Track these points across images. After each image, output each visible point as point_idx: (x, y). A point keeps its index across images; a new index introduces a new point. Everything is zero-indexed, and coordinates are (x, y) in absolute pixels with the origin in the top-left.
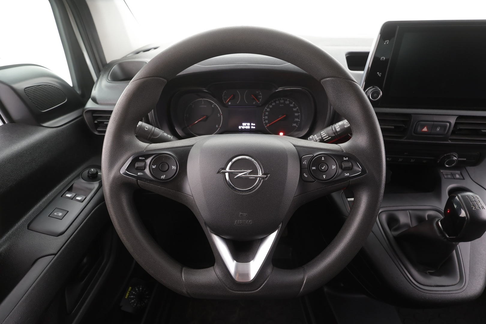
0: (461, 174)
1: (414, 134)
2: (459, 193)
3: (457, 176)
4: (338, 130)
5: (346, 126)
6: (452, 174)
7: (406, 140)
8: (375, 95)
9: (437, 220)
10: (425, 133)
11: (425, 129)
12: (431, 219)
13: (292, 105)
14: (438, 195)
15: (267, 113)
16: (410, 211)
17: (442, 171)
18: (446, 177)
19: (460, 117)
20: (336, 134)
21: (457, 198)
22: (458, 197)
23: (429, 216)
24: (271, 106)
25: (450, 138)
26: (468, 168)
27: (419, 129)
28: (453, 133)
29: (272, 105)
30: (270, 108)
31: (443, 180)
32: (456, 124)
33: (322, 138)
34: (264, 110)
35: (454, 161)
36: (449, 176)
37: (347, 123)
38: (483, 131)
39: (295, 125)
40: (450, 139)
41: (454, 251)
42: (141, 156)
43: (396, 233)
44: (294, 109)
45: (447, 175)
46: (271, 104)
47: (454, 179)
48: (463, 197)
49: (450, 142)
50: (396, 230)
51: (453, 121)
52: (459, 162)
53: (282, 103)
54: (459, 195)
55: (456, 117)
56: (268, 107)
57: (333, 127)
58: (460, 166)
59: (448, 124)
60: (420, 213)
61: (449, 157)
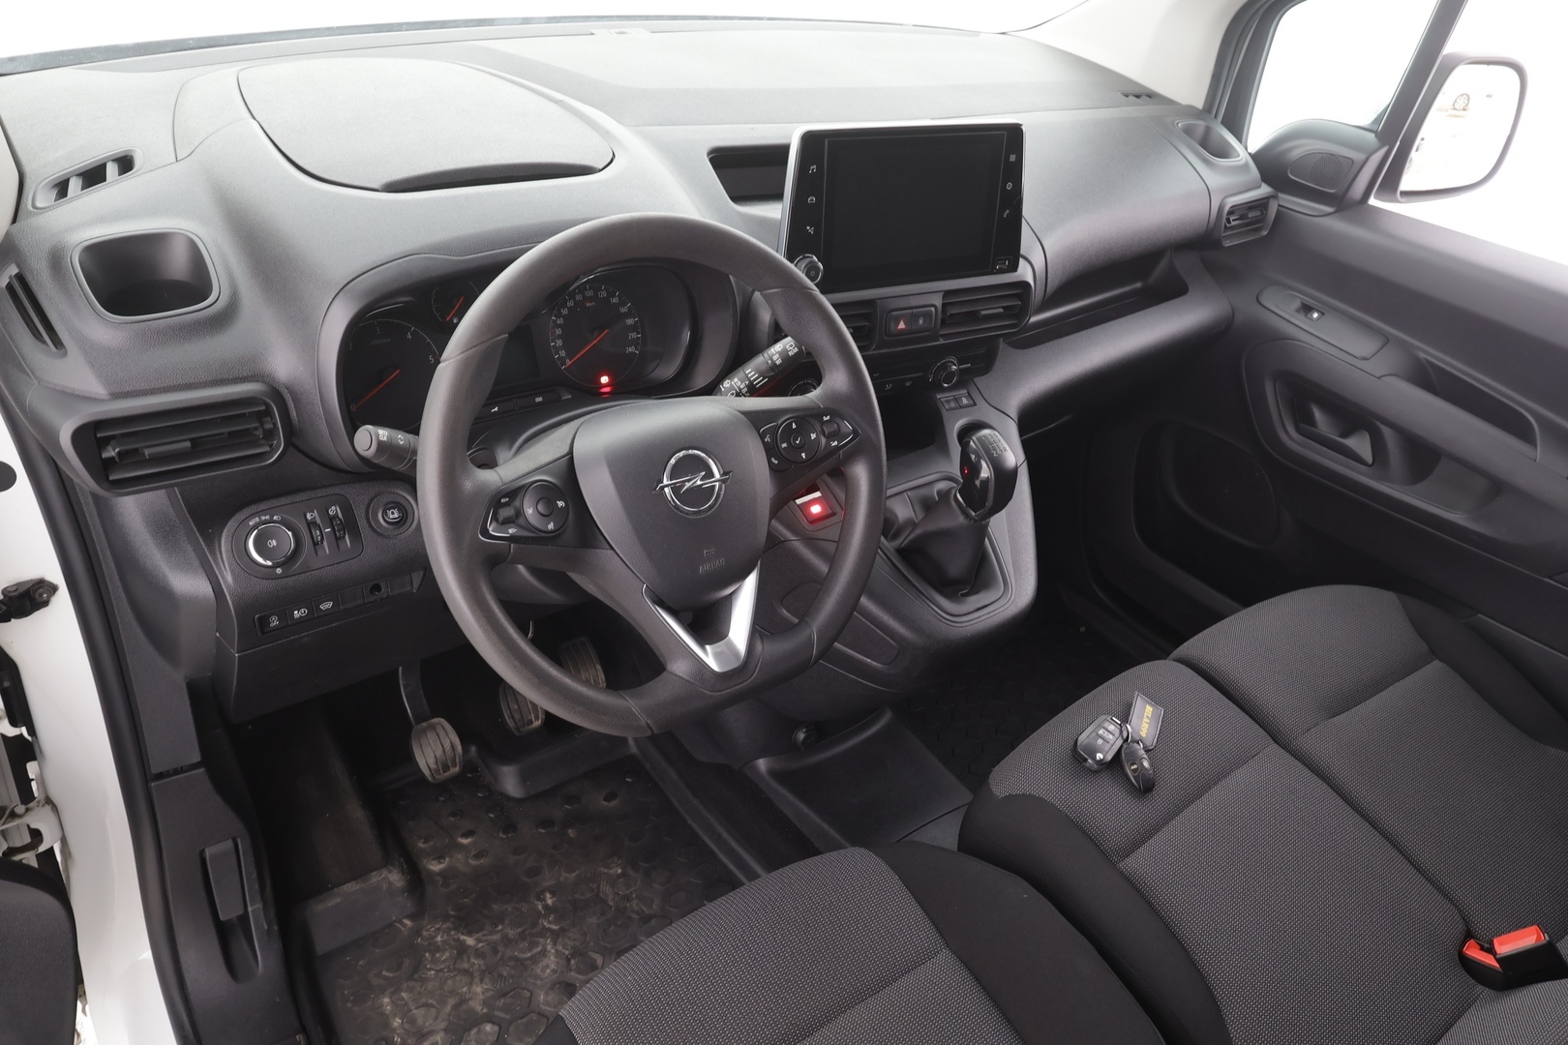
0: (970, 395)
1: (886, 338)
2: (973, 434)
3: (965, 401)
4: (778, 362)
5: (790, 354)
6: (957, 400)
7: (876, 352)
8: (813, 273)
9: (953, 492)
10: (902, 332)
11: (902, 326)
12: (944, 495)
13: (615, 300)
14: (944, 449)
15: (558, 331)
16: (909, 493)
17: (938, 397)
18: (947, 407)
19: (947, 293)
20: (776, 371)
21: (972, 443)
22: (974, 442)
23: (939, 493)
24: (565, 312)
25: (941, 333)
26: (976, 380)
27: (892, 325)
28: (943, 322)
29: (566, 307)
30: (564, 317)
31: (946, 415)
32: (944, 305)
33: (751, 383)
34: (551, 324)
35: (953, 374)
36: (953, 405)
37: (791, 346)
38: (983, 313)
39: (631, 349)
40: (942, 336)
41: (986, 539)
42: (504, 497)
43: (897, 543)
44: (623, 310)
45: (948, 402)
46: (564, 305)
47: (961, 407)
48: (979, 439)
49: (942, 341)
50: (895, 536)
51: (938, 301)
52: (962, 372)
53: (590, 299)
54: (974, 438)
55: (942, 293)
56: (559, 315)
57: (766, 355)
58: (964, 380)
59: (933, 309)
60: (924, 491)
61: (944, 367)
